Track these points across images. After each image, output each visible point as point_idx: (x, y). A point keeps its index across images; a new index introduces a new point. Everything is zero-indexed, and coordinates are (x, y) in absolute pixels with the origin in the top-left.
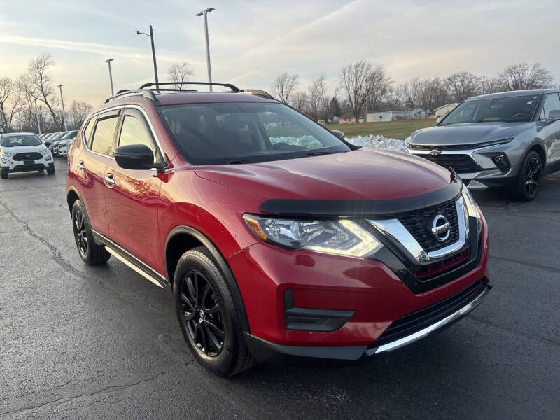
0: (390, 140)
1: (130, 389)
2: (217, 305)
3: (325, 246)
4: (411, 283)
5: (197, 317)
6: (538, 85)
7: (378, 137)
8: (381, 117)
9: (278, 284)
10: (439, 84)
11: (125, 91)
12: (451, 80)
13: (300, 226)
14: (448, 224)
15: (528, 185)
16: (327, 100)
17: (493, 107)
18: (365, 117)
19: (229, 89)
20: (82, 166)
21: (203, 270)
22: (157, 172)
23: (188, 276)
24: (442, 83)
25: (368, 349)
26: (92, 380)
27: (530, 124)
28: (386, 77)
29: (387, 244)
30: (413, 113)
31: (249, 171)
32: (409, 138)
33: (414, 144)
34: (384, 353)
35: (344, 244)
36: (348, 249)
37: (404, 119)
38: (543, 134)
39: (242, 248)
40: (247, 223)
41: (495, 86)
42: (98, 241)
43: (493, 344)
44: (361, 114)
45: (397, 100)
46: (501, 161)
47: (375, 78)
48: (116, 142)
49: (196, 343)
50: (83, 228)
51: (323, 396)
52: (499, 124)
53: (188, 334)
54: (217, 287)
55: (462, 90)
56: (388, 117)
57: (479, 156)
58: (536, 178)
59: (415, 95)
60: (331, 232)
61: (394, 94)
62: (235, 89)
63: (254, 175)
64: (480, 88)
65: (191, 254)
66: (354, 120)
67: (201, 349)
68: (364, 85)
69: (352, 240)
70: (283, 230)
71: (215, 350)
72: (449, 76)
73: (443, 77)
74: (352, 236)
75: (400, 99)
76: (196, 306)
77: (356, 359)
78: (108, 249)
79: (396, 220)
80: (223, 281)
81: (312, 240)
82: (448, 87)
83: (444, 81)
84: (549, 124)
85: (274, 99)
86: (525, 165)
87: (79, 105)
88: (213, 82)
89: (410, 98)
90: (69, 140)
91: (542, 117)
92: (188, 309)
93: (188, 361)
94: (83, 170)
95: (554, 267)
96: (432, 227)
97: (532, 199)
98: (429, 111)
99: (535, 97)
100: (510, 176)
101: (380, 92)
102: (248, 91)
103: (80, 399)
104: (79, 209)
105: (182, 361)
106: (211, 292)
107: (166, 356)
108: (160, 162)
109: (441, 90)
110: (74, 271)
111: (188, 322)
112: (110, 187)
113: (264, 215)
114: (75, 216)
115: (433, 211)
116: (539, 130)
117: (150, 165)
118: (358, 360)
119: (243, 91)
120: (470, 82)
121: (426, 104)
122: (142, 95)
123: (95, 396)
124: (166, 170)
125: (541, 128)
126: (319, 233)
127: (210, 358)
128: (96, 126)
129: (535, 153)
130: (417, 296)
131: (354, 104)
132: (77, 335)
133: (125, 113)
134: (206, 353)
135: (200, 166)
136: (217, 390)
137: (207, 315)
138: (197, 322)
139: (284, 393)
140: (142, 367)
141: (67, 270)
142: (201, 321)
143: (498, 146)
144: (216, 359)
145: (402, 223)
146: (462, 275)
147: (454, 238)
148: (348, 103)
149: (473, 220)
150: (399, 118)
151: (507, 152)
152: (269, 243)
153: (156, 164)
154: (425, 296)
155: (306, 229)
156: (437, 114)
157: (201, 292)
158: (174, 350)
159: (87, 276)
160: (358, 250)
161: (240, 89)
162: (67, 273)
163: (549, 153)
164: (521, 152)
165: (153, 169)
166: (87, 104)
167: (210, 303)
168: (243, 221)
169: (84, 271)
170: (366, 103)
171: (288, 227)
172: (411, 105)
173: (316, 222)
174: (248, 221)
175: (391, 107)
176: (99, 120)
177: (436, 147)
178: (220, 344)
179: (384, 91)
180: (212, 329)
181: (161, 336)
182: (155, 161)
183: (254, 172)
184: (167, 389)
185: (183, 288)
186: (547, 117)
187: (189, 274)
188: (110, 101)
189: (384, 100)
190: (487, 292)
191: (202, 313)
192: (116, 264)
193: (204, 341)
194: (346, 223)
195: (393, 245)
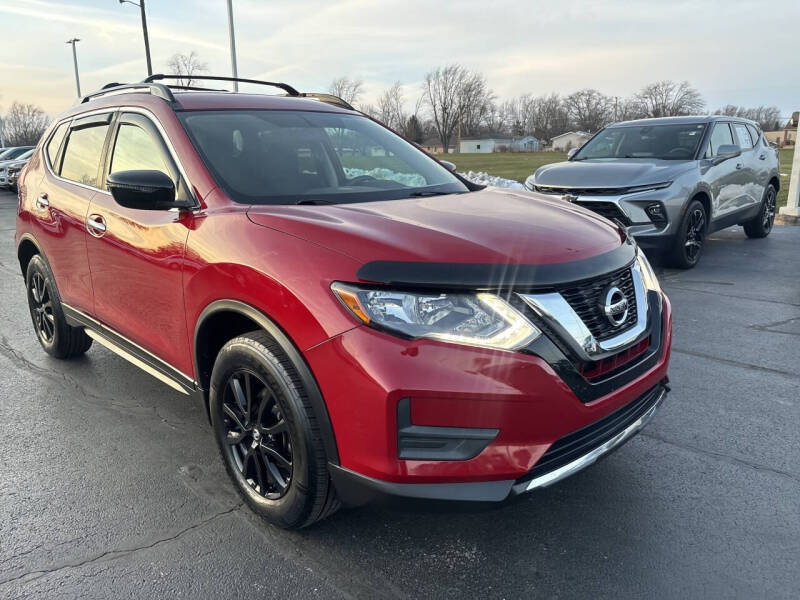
0: (496, 179)
1: (142, 554)
2: (282, 421)
3: (455, 332)
4: (578, 386)
5: (248, 439)
6: (686, 111)
7: (480, 174)
8: (479, 147)
9: (388, 390)
10: (557, 104)
11: (117, 84)
12: (573, 100)
13: (417, 300)
14: (624, 301)
15: (689, 246)
16: (404, 118)
17: (644, 138)
18: (456, 145)
19: (284, 92)
20: (44, 202)
21: (260, 368)
22: (180, 214)
23: (236, 378)
24: (562, 102)
25: (516, 484)
26: (78, 541)
27: (694, 163)
28: (486, 89)
29: (545, 329)
30: (522, 143)
31: (332, 216)
32: (533, 177)
33: (539, 185)
34: (539, 489)
35: (483, 330)
36: (490, 337)
37: (511, 151)
38: (709, 178)
39: (330, 334)
40: (338, 297)
41: (630, 110)
42: (72, 321)
43: (671, 468)
44: (451, 140)
45: (501, 123)
46: (656, 213)
47: (470, 91)
48: (105, 166)
49: (246, 479)
50: (46, 300)
51: (444, 553)
52: (652, 162)
53: (233, 465)
54: (282, 395)
55: (587, 114)
56: (488, 146)
57: (628, 204)
58: (698, 238)
59: (525, 117)
60: (466, 311)
61: (497, 114)
62: (292, 92)
63: (341, 222)
64: (610, 113)
65: (240, 343)
66: (441, 150)
67: (253, 487)
68: (456, 100)
69: (495, 323)
70: (392, 309)
71: (276, 488)
72: (571, 93)
73: (563, 94)
74: (497, 318)
75: (505, 122)
76: (247, 423)
77: (500, 500)
78: (89, 332)
79: (557, 294)
80: (292, 386)
81: (435, 324)
82: (569, 109)
83: (565, 100)
84: (716, 164)
85: (352, 109)
86: (686, 218)
87: (22, 108)
88: (239, 77)
89: (518, 122)
90: (10, 162)
91: (709, 155)
92: (233, 426)
93: (232, 506)
94: (47, 208)
95: (735, 360)
96: (605, 305)
97: (692, 267)
98: (543, 141)
99: (699, 127)
100: (669, 233)
101: (477, 110)
102: (313, 95)
103: (60, 574)
104: (39, 269)
105: (222, 506)
106: (272, 402)
107: (196, 499)
108: (184, 199)
109: (560, 113)
110: (31, 367)
111: (234, 447)
112: (96, 236)
113: (366, 285)
114: (31, 281)
115: (605, 282)
116: (703, 172)
117: (168, 203)
118: (504, 501)
119: (304, 95)
120: (598, 104)
121: (540, 130)
122: (150, 93)
123: (85, 568)
124: (195, 212)
125: (708, 169)
126: (445, 314)
127: (268, 502)
128: (68, 139)
129: (699, 202)
130: (587, 405)
131: (441, 126)
132: (45, 469)
133: (122, 119)
134: (263, 494)
135: (253, 207)
136: (283, 549)
137: (264, 435)
138: (248, 447)
139: (386, 552)
140: (159, 517)
141: (19, 366)
142: (254, 445)
143: (653, 192)
144: (278, 503)
145: (566, 298)
146: (640, 374)
147: (632, 321)
148: (434, 124)
149: (652, 295)
150: (503, 150)
151: (664, 200)
152: (374, 327)
153: (180, 202)
154: (596, 406)
155: (427, 307)
156: (554, 146)
157: (256, 401)
158: (208, 491)
159: (53, 374)
160: (504, 340)
161: (301, 92)
162: (19, 371)
163: (715, 203)
164: (682, 201)
165: (173, 210)
166: (34, 108)
167: (269, 419)
168: (331, 294)
169: (47, 367)
170: (459, 126)
171: (399, 302)
172: (519, 132)
173: (443, 297)
174: (339, 295)
175: (492, 132)
176: (72, 129)
177: (571, 191)
178: (285, 480)
179: (483, 109)
180: (272, 458)
181: (184, 469)
182: (176, 198)
183: (339, 218)
184: (203, 552)
185: (226, 394)
186: (715, 154)
187: (236, 373)
188: (91, 99)
189: (483, 123)
190: (665, 396)
191: (257, 433)
192: (101, 357)
193: (259, 476)
194: (486, 299)
195: (554, 331)
